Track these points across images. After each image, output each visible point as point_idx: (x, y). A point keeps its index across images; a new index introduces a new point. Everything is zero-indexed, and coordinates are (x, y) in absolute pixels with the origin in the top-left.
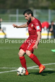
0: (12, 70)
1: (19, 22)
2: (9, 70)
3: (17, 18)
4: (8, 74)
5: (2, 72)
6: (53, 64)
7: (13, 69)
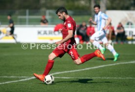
0: (21, 79)
1: (29, 24)
2: (18, 79)
3: (27, 20)
4: (17, 84)
5: (10, 82)
6: (68, 72)
7: (23, 78)
